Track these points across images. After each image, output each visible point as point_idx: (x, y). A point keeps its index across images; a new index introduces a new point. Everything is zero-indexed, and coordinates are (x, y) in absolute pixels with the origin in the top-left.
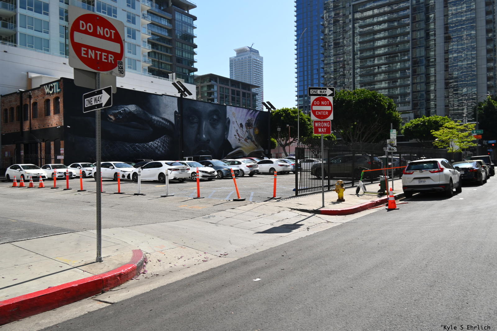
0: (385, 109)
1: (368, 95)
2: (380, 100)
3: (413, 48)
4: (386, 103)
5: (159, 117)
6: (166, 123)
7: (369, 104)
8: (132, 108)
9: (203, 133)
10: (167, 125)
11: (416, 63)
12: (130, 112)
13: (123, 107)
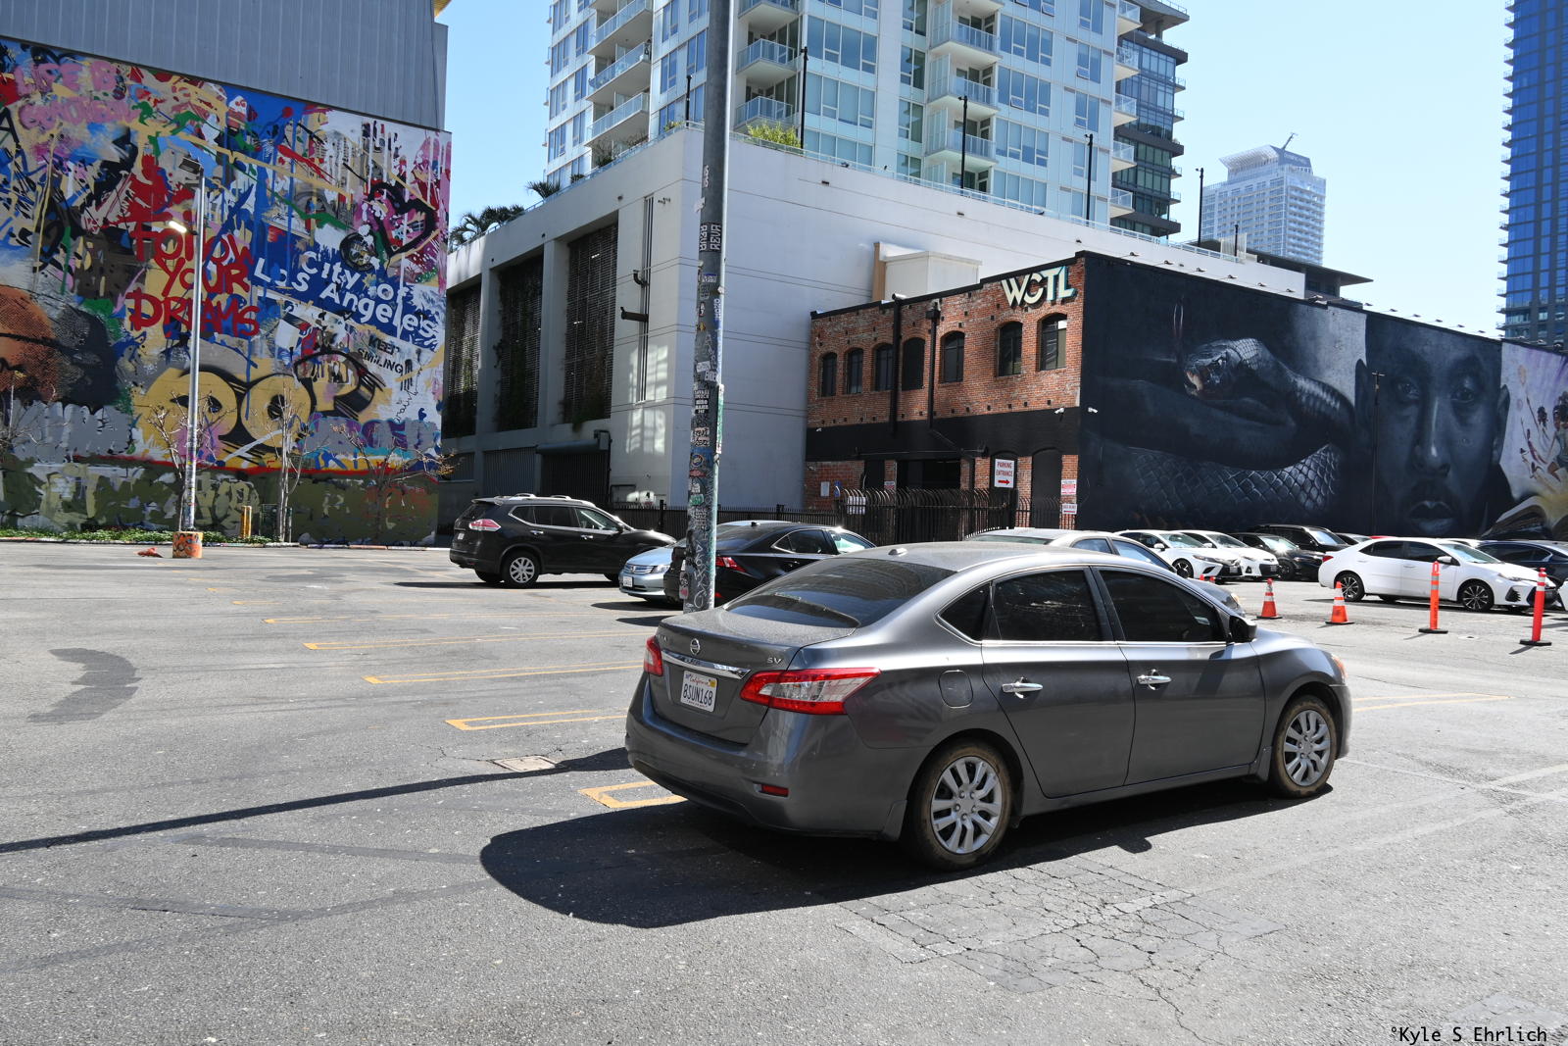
5: (1315, 381)
6: (1333, 403)
8: (1246, 349)
9: (1433, 438)
10: (1334, 408)
12: (1242, 365)
13: (1225, 347)
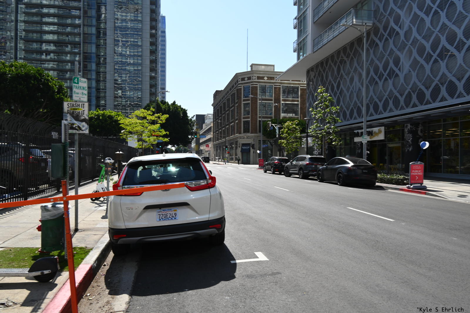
0: (54, 92)
1: (30, 70)
2: (48, 80)
3: (84, 43)
4: (56, 86)
7: (32, 82)
11: (87, 58)
